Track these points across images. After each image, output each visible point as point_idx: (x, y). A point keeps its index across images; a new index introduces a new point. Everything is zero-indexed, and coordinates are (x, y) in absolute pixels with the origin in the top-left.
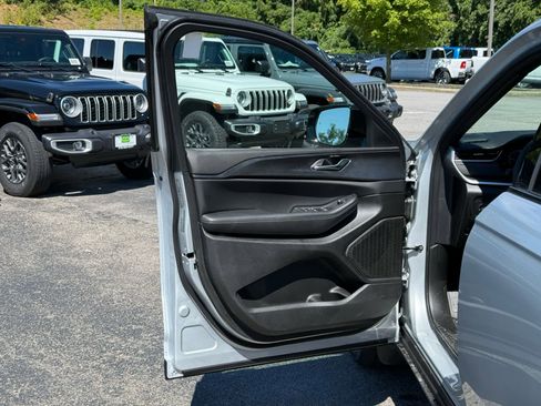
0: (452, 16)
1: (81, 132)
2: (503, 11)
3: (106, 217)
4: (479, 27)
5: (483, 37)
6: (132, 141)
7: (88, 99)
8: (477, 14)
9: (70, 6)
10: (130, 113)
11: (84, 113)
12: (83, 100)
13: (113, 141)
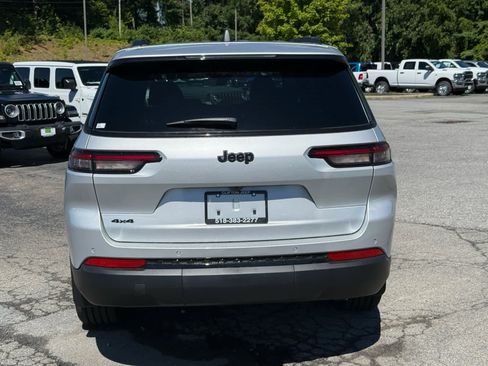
0: (372, 35)
1: (18, 126)
2: (415, 29)
3: (33, 176)
4: (395, 44)
5: (399, 53)
6: (53, 131)
7: (23, 106)
8: (393, 33)
9: (45, 37)
10: (52, 115)
11: (21, 114)
12: (19, 107)
13: (40, 132)
